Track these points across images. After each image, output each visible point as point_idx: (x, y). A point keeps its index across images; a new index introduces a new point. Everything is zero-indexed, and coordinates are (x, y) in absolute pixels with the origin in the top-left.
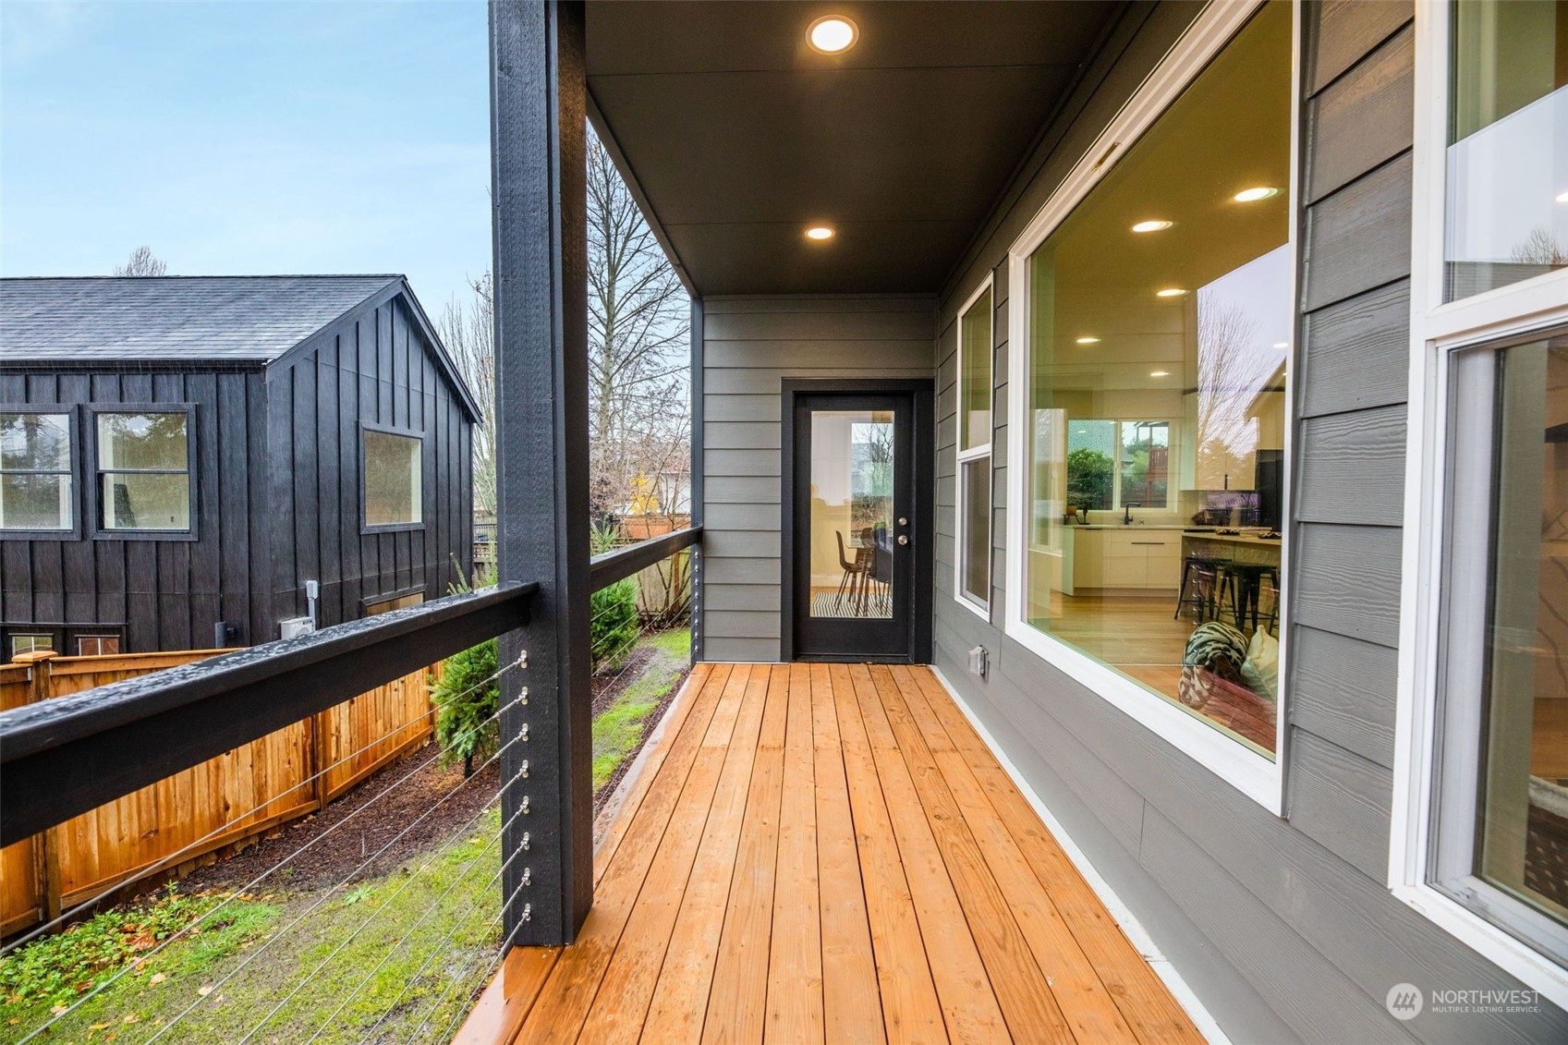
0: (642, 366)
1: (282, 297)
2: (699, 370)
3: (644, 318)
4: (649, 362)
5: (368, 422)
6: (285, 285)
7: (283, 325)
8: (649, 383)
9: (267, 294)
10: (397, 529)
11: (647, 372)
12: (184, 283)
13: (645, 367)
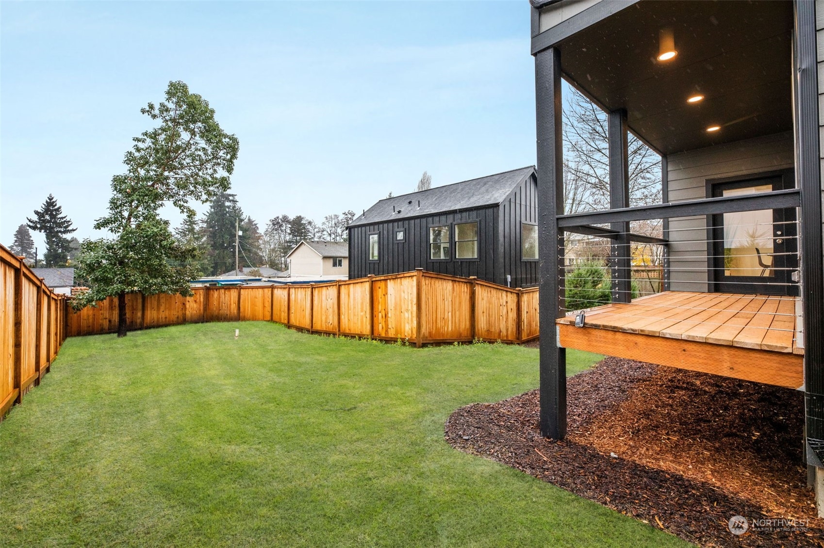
0: (638, 181)
1: (497, 181)
2: (665, 182)
3: (640, 154)
4: (643, 178)
5: (523, 221)
6: (496, 177)
7: (501, 191)
8: (643, 190)
9: (492, 181)
10: (531, 261)
11: (642, 184)
12: (467, 183)
13: (640, 180)
